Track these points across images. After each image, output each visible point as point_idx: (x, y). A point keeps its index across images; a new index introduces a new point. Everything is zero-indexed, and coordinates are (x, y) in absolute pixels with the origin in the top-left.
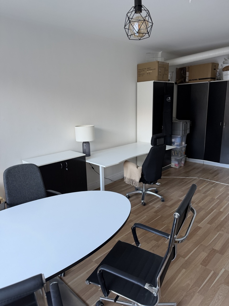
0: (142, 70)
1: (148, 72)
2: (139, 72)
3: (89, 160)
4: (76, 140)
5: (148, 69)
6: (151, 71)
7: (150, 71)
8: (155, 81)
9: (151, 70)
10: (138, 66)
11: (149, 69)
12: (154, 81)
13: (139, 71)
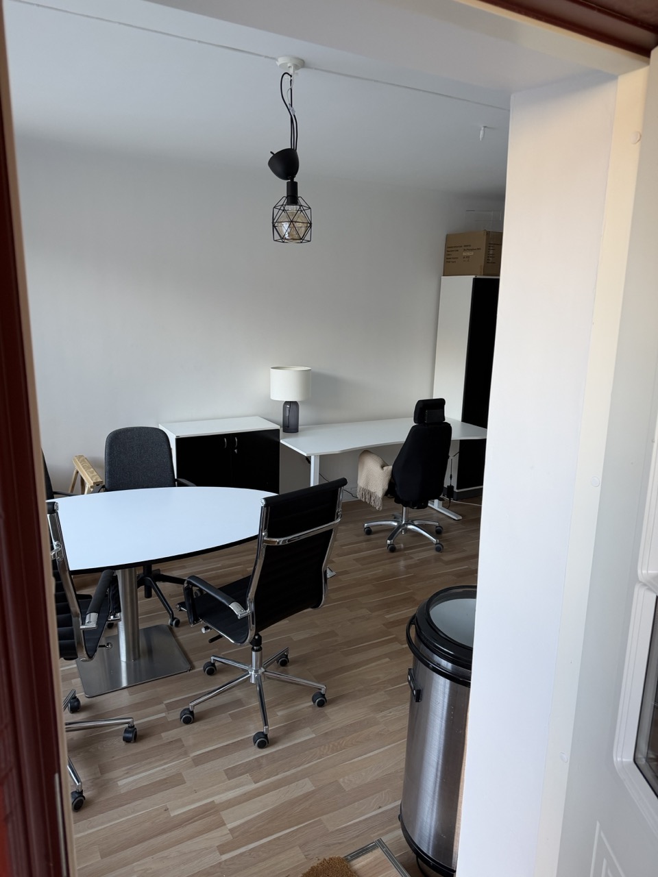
0: (453, 249)
1: (464, 254)
2: (448, 253)
3: (286, 440)
4: (270, 396)
5: (466, 248)
6: (472, 253)
7: (468, 254)
8: (478, 277)
9: (472, 250)
10: (448, 238)
11: (468, 248)
12: (474, 277)
13: (448, 251)
